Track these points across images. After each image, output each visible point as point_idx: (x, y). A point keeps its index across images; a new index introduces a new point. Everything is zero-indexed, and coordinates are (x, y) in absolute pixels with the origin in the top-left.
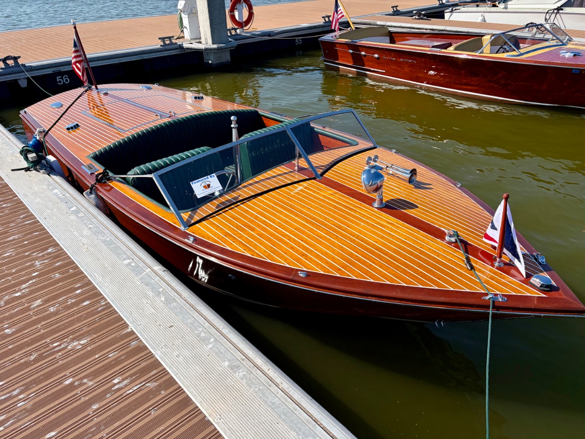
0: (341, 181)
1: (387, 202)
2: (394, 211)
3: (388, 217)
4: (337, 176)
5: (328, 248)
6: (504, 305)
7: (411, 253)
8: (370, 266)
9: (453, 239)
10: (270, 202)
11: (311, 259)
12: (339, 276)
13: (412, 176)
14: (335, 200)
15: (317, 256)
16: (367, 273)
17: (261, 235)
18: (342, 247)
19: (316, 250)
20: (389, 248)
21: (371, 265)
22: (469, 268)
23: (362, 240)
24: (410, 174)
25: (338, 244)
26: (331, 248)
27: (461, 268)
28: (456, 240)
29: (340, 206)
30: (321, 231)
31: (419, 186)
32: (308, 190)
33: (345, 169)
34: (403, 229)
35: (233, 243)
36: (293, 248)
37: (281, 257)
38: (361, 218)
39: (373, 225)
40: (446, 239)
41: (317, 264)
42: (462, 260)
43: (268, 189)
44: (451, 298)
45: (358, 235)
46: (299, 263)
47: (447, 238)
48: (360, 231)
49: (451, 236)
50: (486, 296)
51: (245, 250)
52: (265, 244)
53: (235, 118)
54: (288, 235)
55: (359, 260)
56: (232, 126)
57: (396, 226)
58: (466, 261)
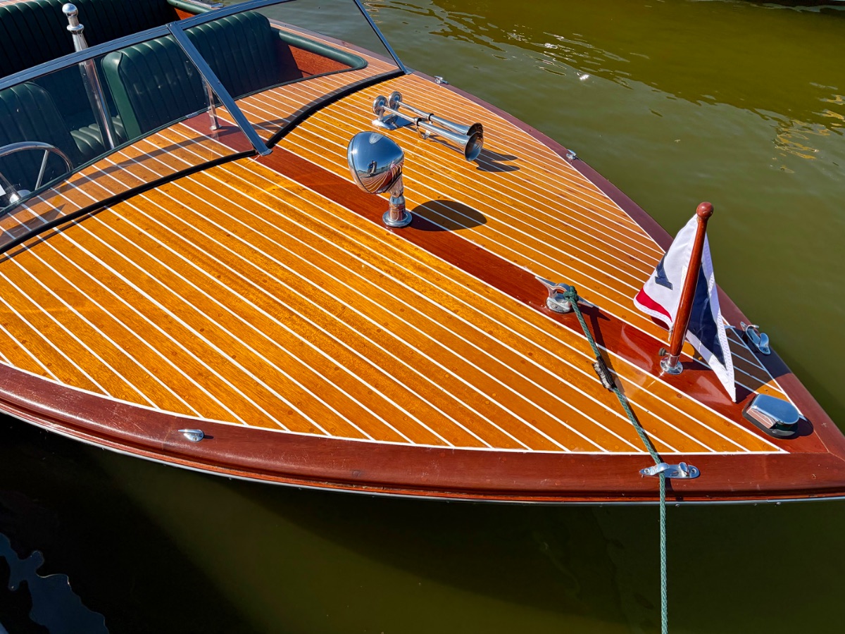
0: (314, 157)
1: (417, 209)
2: (432, 234)
3: (417, 253)
4: (307, 144)
5: (265, 348)
6: (692, 488)
7: (467, 351)
8: (368, 397)
9: (564, 305)
10: (136, 221)
11: (218, 384)
12: (288, 431)
13: (472, 141)
14: (294, 211)
15: (237, 376)
16: (358, 416)
17: (97, 318)
18: (302, 343)
19: (234, 357)
20: (415, 338)
21: (371, 392)
22: (608, 385)
23: (354, 321)
24: (469, 137)
25: (292, 336)
26: (272, 349)
27: (585, 385)
28: (571, 306)
29: (306, 225)
30: (251, 300)
31: (489, 162)
32: (233, 184)
33: (327, 127)
34: (450, 282)
35: (22, 346)
36: (175, 354)
37: (142, 382)
38: (353, 259)
39: (382, 276)
40: (549, 303)
41: (234, 400)
42: (588, 361)
43: (136, 186)
44: (565, 480)
45: (344, 307)
46: (188, 401)
47: (551, 302)
48: (348, 296)
49: (559, 295)
50: (649, 466)
51: (48, 366)
52: (107, 344)
53: (71, 8)
54: (167, 316)
55: (341, 379)
56: (70, 28)
57: (433, 274)
58: (597, 365)
